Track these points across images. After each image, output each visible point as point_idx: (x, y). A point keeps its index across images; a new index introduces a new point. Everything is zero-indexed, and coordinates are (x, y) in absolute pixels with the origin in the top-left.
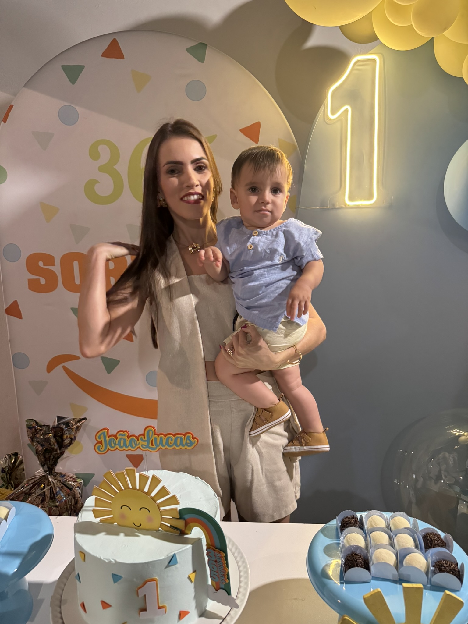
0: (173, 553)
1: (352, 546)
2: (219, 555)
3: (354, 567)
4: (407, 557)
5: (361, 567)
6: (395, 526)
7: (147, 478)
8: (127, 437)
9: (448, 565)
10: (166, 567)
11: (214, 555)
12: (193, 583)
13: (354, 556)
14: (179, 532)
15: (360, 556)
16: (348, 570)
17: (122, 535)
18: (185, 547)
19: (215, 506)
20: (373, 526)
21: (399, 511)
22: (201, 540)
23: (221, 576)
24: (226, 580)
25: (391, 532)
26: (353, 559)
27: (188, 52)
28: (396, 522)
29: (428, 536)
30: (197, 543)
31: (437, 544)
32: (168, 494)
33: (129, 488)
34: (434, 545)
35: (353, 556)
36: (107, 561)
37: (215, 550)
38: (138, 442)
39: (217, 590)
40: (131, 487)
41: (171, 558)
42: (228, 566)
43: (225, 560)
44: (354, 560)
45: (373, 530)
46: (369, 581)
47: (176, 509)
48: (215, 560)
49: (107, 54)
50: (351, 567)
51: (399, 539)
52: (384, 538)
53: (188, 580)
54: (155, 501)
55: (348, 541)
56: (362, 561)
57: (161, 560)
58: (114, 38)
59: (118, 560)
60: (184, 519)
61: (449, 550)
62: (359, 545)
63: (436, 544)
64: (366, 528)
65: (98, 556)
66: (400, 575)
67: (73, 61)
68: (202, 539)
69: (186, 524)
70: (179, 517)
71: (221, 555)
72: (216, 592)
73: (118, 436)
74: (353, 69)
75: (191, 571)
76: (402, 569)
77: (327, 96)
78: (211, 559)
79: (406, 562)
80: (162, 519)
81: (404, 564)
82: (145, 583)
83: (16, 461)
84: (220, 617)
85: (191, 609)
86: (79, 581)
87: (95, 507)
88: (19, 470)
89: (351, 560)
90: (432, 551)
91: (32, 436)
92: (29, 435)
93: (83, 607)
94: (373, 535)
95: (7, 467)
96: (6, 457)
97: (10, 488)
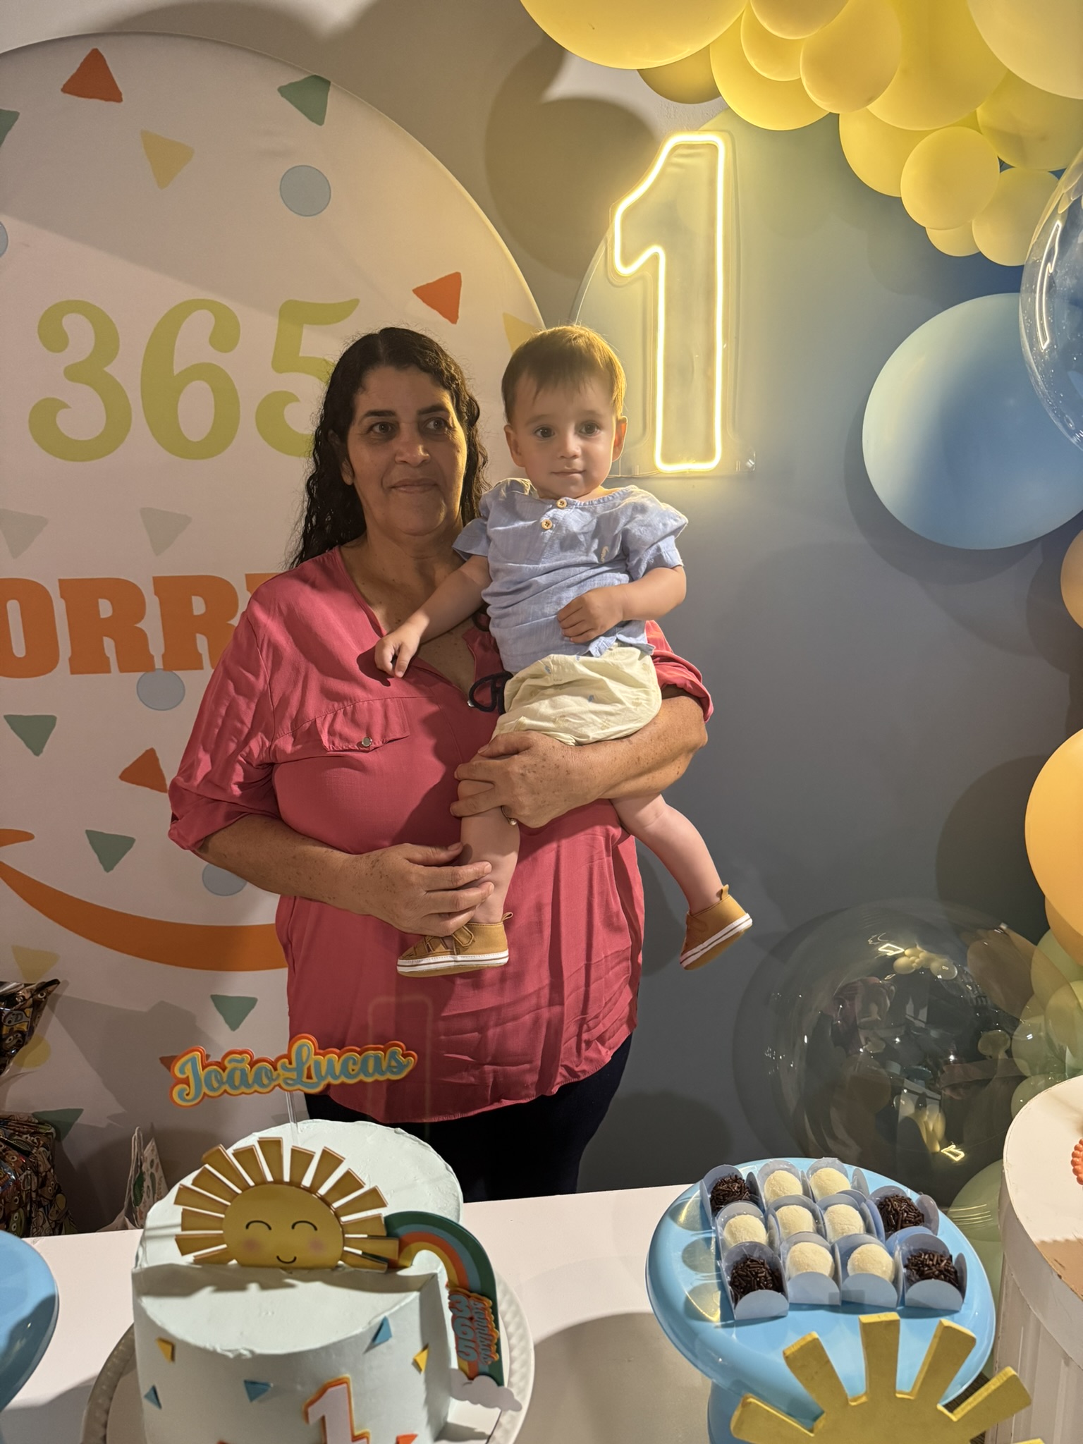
0: (380, 1318)
1: (742, 1245)
2: (480, 1306)
3: (752, 1289)
4: (855, 1255)
5: (767, 1288)
6: (821, 1188)
7: (310, 1157)
8: (249, 1064)
9: (935, 1263)
10: (368, 1350)
11: (468, 1307)
12: (423, 1372)
13: (751, 1266)
14: (386, 1268)
15: (763, 1264)
16: (741, 1298)
17: (253, 1287)
18: (405, 1298)
19: (454, 1195)
20: (778, 1195)
21: (825, 1157)
22: (437, 1278)
23: (483, 1349)
24: (493, 1356)
25: (814, 1202)
26: (750, 1271)
27: (283, 95)
28: (823, 1181)
29: (889, 1203)
30: (427, 1285)
31: (907, 1219)
32: (361, 1187)
33: (265, 1182)
34: (902, 1221)
35: (748, 1266)
36: (231, 1355)
37: (468, 1296)
38: (275, 1074)
39: (471, 1379)
40: (269, 1178)
41: (378, 1327)
42: (497, 1327)
43: (493, 1313)
44: (752, 1274)
45: (779, 1204)
46: (783, 1315)
47: (378, 1217)
48: (468, 1315)
49: (76, 86)
50: (747, 1290)
51: (833, 1218)
52: (801, 1218)
53: (412, 1368)
54: (329, 1205)
55: (732, 1234)
56: (768, 1275)
57: (356, 1337)
58: (95, 47)
59: (258, 1351)
60: (396, 1236)
61: (930, 1228)
62: (757, 1240)
63: (905, 1220)
64: (764, 1201)
65: (208, 1346)
66: (843, 1293)
68: (439, 1275)
69: (402, 1246)
70: (384, 1234)
71: (484, 1305)
72: (471, 1383)
73: (226, 1062)
74: (668, 163)
75: (419, 1347)
76: (847, 1281)
77: (612, 221)
78: (459, 1314)
79: (853, 1265)
80: (346, 1242)
81: (849, 1267)
82: (323, 1391)
84: (481, 1435)
85: (419, 1427)
86: (156, 1405)
87: (183, 1229)
89: (746, 1275)
90: (900, 1236)
94: (779, 1214)
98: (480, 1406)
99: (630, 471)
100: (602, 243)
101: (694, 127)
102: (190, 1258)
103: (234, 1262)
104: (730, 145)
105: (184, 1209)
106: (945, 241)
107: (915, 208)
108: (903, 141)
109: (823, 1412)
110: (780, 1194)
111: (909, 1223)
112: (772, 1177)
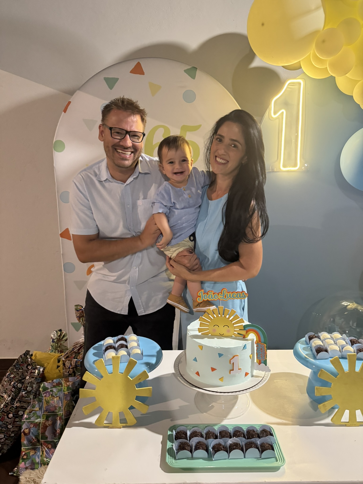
0: (245, 344)
1: (317, 345)
2: (264, 345)
3: (321, 352)
4: (345, 348)
5: (324, 352)
6: (335, 337)
10: (242, 350)
11: (261, 346)
12: (251, 359)
14: (243, 336)
15: (323, 348)
17: (216, 338)
21: (336, 332)
23: (263, 356)
24: (265, 358)
25: (334, 339)
27: (185, 72)
29: (352, 340)
30: (253, 340)
33: (215, 317)
36: (215, 347)
37: (261, 344)
39: (259, 364)
43: (266, 348)
45: (325, 339)
46: (328, 358)
47: (242, 325)
48: (261, 348)
49: (134, 71)
50: (319, 353)
51: (339, 342)
53: (249, 358)
54: (232, 322)
55: (315, 344)
56: (324, 350)
57: (239, 347)
58: (138, 61)
59: (221, 347)
60: (245, 330)
62: (321, 345)
64: (322, 338)
66: (342, 355)
67: (111, 75)
69: (247, 332)
70: (243, 329)
72: (259, 366)
74: (287, 88)
75: (251, 354)
76: (343, 353)
77: (271, 103)
78: (258, 348)
79: (344, 350)
80: (235, 331)
81: (343, 351)
82: (234, 357)
83: (61, 335)
84: (261, 377)
85: (249, 372)
86: (196, 361)
87: (200, 327)
88: (63, 341)
89: (319, 350)
90: (355, 345)
91: (79, 316)
92: (77, 315)
93: (198, 374)
94: (325, 341)
95: (56, 338)
96: (54, 333)
97: (57, 353)
98: (261, 371)
99: (273, 170)
100: (268, 109)
101: (295, 78)
102: (200, 334)
103: (210, 334)
104: (304, 82)
105: (200, 322)
107: (357, 99)
108: (354, 82)
109: (339, 374)
110: (325, 338)
111: (357, 343)
112: (323, 335)
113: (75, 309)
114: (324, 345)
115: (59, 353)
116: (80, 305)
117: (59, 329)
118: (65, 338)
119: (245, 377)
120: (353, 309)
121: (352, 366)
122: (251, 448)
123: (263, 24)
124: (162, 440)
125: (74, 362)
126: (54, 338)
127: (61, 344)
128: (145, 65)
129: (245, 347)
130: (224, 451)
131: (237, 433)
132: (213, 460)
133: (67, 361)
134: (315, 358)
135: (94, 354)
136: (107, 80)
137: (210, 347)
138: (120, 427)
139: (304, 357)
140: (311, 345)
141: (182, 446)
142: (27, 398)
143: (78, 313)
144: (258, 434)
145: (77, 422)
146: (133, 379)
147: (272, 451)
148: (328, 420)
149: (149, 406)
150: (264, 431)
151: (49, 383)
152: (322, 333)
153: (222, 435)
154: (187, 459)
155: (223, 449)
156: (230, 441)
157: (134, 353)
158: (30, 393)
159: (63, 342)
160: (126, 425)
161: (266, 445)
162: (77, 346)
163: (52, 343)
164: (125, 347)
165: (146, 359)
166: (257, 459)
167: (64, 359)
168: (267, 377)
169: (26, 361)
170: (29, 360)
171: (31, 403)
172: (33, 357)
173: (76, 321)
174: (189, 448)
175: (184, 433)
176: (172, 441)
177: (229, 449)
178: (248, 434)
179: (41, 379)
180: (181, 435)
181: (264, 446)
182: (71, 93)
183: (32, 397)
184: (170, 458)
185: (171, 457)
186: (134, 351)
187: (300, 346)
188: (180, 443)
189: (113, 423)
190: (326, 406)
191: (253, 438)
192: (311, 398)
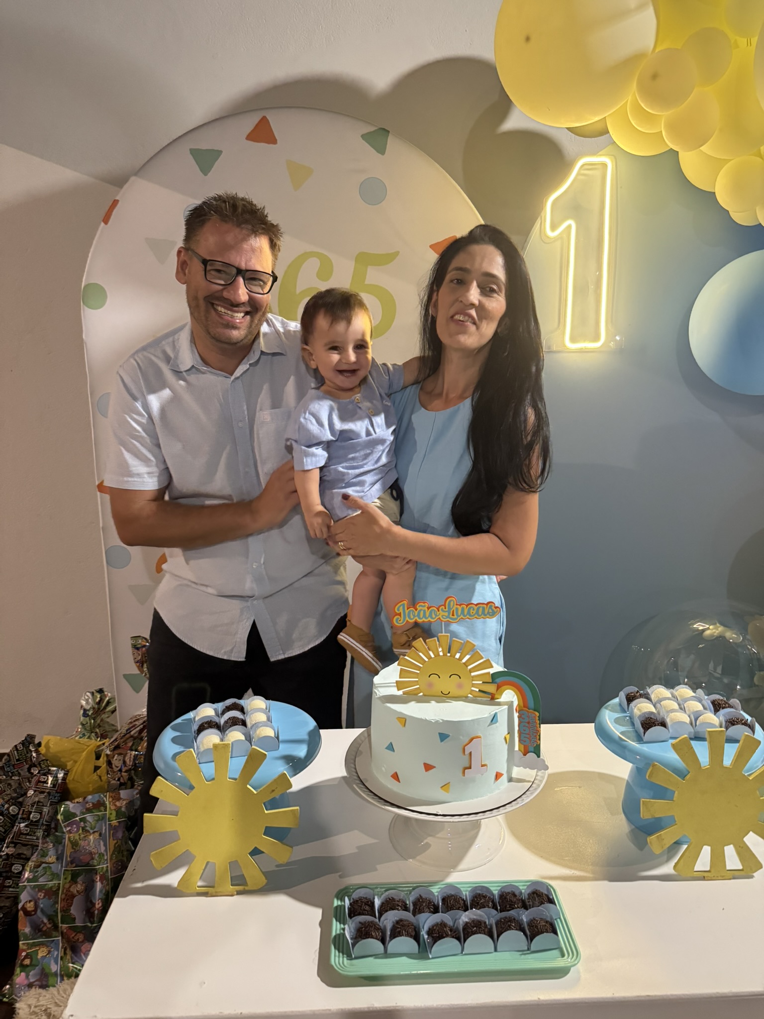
0: (494, 712)
1: (646, 713)
2: (534, 715)
3: (651, 727)
4: (701, 717)
5: (659, 726)
6: (680, 696)
10: (489, 726)
11: (528, 717)
12: (506, 744)
13: (650, 719)
14: (490, 696)
15: (657, 719)
16: (646, 732)
17: (433, 702)
18: (501, 708)
20: (659, 698)
21: (682, 686)
22: (514, 705)
23: (533, 738)
24: (537, 741)
25: (678, 700)
27: (363, 139)
28: (681, 693)
29: (715, 702)
30: (510, 704)
33: (431, 658)
34: (722, 707)
36: (433, 721)
37: (528, 712)
39: (525, 755)
40: (441, 654)
41: (493, 716)
43: (539, 720)
44: (651, 722)
45: (660, 701)
46: (667, 739)
47: (489, 673)
48: (527, 720)
49: (253, 136)
50: (648, 729)
51: (688, 705)
52: (672, 704)
53: (504, 741)
54: (467, 667)
55: (639, 710)
56: (660, 722)
57: (485, 717)
58: (263, 115)
59: (445, 719)
60: (495, 683)
61: (736, 710)
62: (652, 712)
63: (724, 707)
64: (654, 699)
65: (423, 718)
66: (695, 733)
67: (205, 143)
68: (514, 701)
69: (498, 688)
70: (491, 681)
72: (524, 757)
74: (578, 174)
75: (507, 733)
76: (697, 727)
77: (545, 205)
78: (523, 720)
79: (700, 721)
80: (473, 685)
81: (697, 724)
82: (471, 740)
83: (101, 700)
84: (529, 781)
85: (504, 771)
86: (392, 751)
87: (400, 678)
88: (106, 713)
89: (649, 723)
90: (722, 712)
91: (140, 659)
92: (136, 659)
93: (396, 777)
94: (662, 703)
95: (91, 708)
96: (87, 696)
97: (93, 738)
98: (528, 769)
100: (539, 219)
101: (594, 153)
102: (400, 693)
103: (421, 694)
104: (614, 164)
105: (401, 668)
106: (740, 217)
107: (723, 199)
108: (717, 164)
109: (689, 772)
110: (661, 697)
111: (726, 708)
112: (656, 691)
113: (132, 644)
114: (659, 713)
115: (99, 739)
116: (142, 636)
117: (98, 688)
118: (110, 708)
119: (494, 783)
120: (715, 637)
121: (716, 754)
122: (508, 930)
123: (528, 39)
124: (320, 918)
125: (130, 757)
126: (88, 707)
127: (102, 720)
128: (278, 122)
129: (494, 719)
130: (453, 937)
131: (480, 898)
132: (429, 959)
133: (116, 755)
134: (640, 740)
135: (174, 740)
136: (196, 154)
137: (421, 719)
138: (230, 894)
139: (617, 738)
140: (632, 712)
141: (364, 930)
142: (31, 835)
143: (137, 654)
144: (523, 902)
145: (139, 885)
146: (259, 790)
147: (552, 935)
148: (668, 869)
149: (294, 848)
150: (535, 895)
151: (77, 802)
152: (653, 687)
153: (447, 905)
154: (374, 957)
155: (451, 935)
156: (465, 917)
157: (261, 736)
158: (37, 826)
159: (107, 716)
160: (244, 888)
161: (539, 923)
162: (137, 723)
163: (82, 718)
164: (240, 725)
165: (285, 749)
166: (521, 953)
167: (110, 751)
168: (541, 781)
169: (26, 757)
170: (34, 755)
171: (38, 846)
172: (42, 750)
173: (134, 670)
174: (379, 934)
175: (367, 903)
176: (342, 921)
177: (463, 934)
178: (502, 901)
179: (59, 795)
180: (361, 906)
181: (536, 926)
182: (120, 181)
183: (40, 833)
184: (339, 955)
185: (341, 954)
186: (260, 732)
187: (609, 716)
188: (360, 923)
189: (216, 885)
190: (663, 839)
191: (513, 909)
192: (631, 823)
